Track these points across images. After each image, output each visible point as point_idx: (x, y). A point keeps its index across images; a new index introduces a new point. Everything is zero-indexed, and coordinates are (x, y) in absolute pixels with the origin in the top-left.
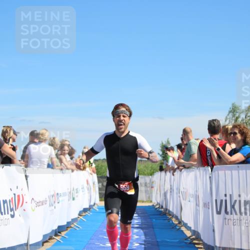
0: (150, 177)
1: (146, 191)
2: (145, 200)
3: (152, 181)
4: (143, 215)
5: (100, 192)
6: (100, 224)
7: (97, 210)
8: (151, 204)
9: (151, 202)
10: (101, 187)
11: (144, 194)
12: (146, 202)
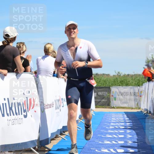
0: (139, 87)
1: (135, 100)
2: (134, 107)
3: (140, 91)
4: (134, 119)
5: (96, 100)
6: (97, 126)
7: (94, 115)
8: (139, 110)
9: (139, 108)
10: (96, 96)
11: (133, 102)
12: (134, 109)
